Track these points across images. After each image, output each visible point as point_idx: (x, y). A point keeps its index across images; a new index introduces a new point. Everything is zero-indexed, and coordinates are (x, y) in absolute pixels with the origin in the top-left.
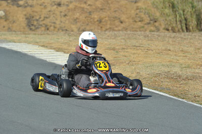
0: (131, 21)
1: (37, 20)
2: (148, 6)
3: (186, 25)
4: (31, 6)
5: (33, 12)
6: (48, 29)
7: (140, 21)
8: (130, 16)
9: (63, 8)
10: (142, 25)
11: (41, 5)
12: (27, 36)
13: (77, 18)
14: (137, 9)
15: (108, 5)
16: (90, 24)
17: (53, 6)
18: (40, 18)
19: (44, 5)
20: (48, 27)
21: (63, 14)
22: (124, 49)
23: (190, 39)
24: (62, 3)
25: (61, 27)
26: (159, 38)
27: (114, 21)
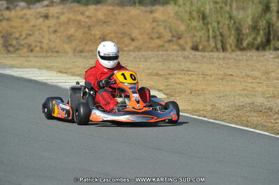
0: (146, 37)
1: (17, 39)
2: (169, 18)
3: (222, 42)
4: (8, 20)
5: (11, 27)
6: (32, 51)
7: (158, 38)
8: (145, 31)
9: (51, 22)
10: (161, 43)
11: (21, 18)
12: (28, 59)
13: (72, 35)
14: (154, 21)
15: (114, 17)
16: (90, 43)
17: (38, 19)
18: (21, 36)
19: (26, 17)
20: (32, 47)
21: (52, 29)
22: (170, 74)
23: (247, 60)
24: (50, 15)
25: (49, 48)
26: (205, 59)
27: (123, 38)
